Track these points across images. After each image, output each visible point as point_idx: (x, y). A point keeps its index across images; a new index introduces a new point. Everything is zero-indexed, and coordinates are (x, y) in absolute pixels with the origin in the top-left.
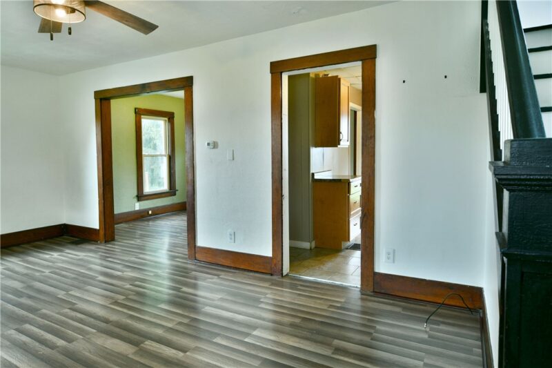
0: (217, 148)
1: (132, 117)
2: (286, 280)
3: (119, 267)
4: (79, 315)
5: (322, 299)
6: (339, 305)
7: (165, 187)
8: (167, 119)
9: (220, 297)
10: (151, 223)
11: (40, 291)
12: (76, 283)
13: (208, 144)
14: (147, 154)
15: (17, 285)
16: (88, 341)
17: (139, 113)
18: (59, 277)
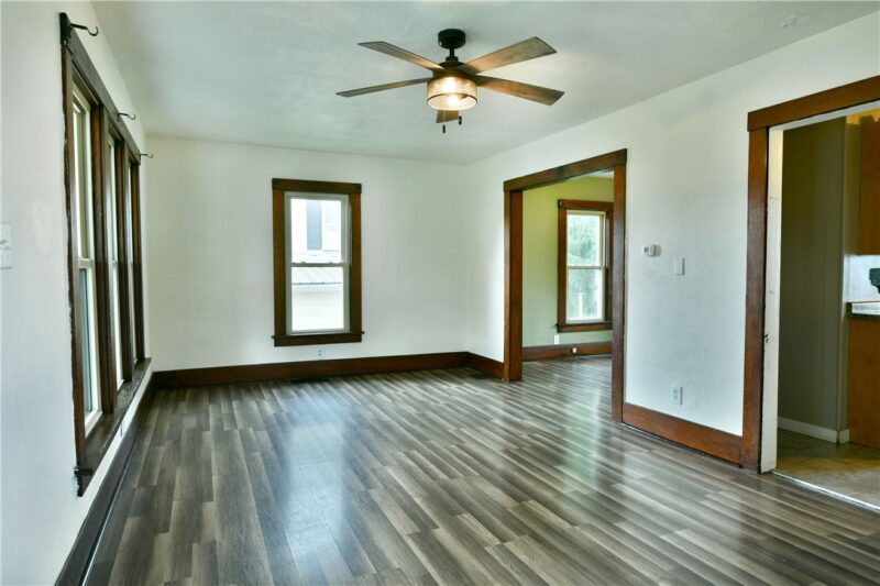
0: (659, 255)
1: (554, 211)
2: (764, 480)
3: (520, 413)
4: (465, 455)
5: (822, 521)
6: (854, 538)
7: (598, 315)
8: (604, 213)
9: (642, 476)
10: (574, 366)
11: (432, 421)
12: (469, 421)
13: (646, 250)
14: (573, 265)
15: (412, 411)
16: (469, 482)
17: (564, 206)
18: (454, 412)
